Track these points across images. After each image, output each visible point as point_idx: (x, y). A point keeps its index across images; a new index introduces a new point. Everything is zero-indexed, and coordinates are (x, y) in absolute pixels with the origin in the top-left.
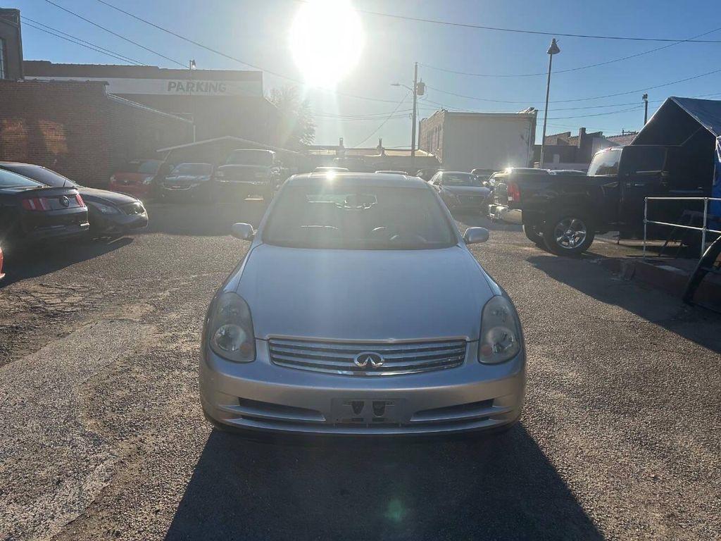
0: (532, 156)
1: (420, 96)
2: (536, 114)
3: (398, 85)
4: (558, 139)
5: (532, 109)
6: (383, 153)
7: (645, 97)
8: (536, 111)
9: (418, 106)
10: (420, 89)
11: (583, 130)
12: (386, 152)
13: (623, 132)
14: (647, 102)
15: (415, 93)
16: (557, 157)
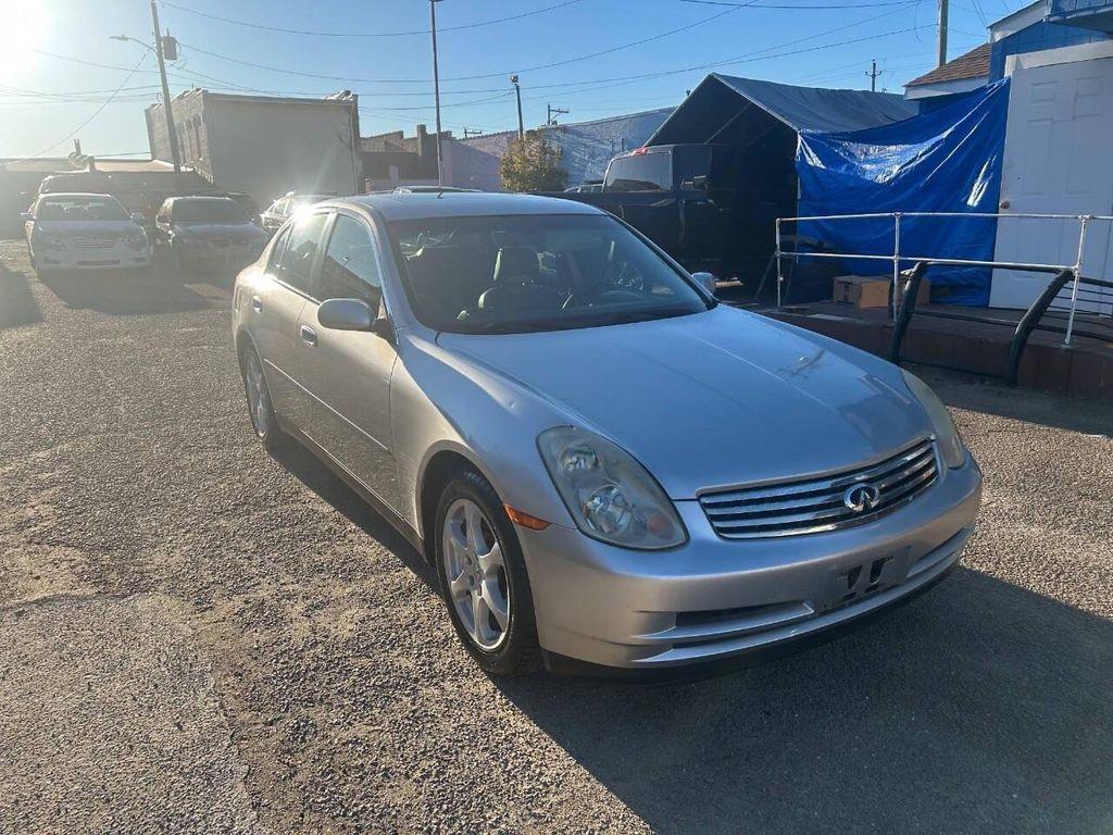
0: (360, 169)
1: (172, 62)
2: (356, 102)
3: (124, 39)
4: (386, 143)
5: (348, 93)
6: (92, 167)
7: (515, 80)
8: (356, 96)
9: (169, 79)
10: (167, 48)
11: (422, 128)
12: (97, 165)
13: (466, 132)
14: (518, 88)
15: (159, 55)
16: (393, 170)
